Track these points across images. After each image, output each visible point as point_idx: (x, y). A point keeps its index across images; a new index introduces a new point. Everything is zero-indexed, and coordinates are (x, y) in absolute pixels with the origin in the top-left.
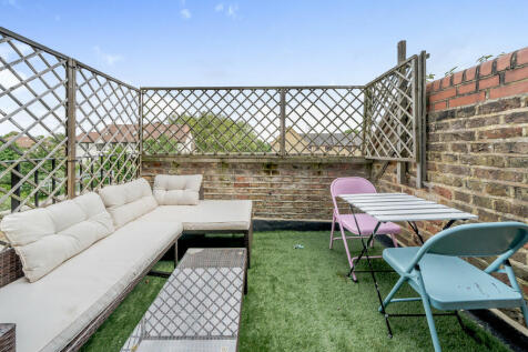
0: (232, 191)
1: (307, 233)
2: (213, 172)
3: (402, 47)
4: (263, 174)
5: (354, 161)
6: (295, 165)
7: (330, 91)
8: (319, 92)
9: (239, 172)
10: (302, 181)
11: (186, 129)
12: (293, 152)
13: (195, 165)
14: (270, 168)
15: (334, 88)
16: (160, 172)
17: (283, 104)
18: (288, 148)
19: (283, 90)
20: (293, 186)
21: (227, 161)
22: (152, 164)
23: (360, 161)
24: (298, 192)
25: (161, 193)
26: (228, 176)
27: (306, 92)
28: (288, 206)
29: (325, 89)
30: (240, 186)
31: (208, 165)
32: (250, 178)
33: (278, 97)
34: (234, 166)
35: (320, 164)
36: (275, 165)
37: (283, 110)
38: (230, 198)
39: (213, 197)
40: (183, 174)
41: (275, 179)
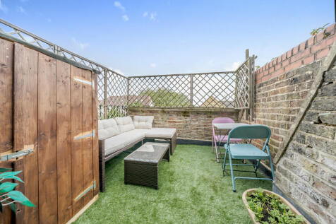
0: (167, 125)
1: (204, 147)
2: (158, 115)
3: (247, 52)
4: (182, 117)
5: (228, 110)
6: (198, 112)
7: (216, 75)
8: (210, 75)
9: (170, 115)
10: (202, 121)
11: (150, 98)
12: (197, 106)
13: (151, 112)
14: (186, 113)
15: (218, 73)
16: (136, 115)
17: (192, 82)
18: (194, 103)
19: (192, 75)
20: (197, 123)
21: (165, 110)
22: (132, 111)
23: (231, 111)
24: (200, 126)
25: (136, 123)
26: (166, 117)
27: (203, 76)
28: (194, 133)
29: (213, 74)
30: (171, 122)
31: (157, 112)
32: (175, 118)
33: (189, 79)
34: (169, 112)
35: (211, 112)
36: (188, 112)
37: (192, 85)
38: (166, 127)
39: (159, 127)
40: (146, 115)
41: (188, 119)
